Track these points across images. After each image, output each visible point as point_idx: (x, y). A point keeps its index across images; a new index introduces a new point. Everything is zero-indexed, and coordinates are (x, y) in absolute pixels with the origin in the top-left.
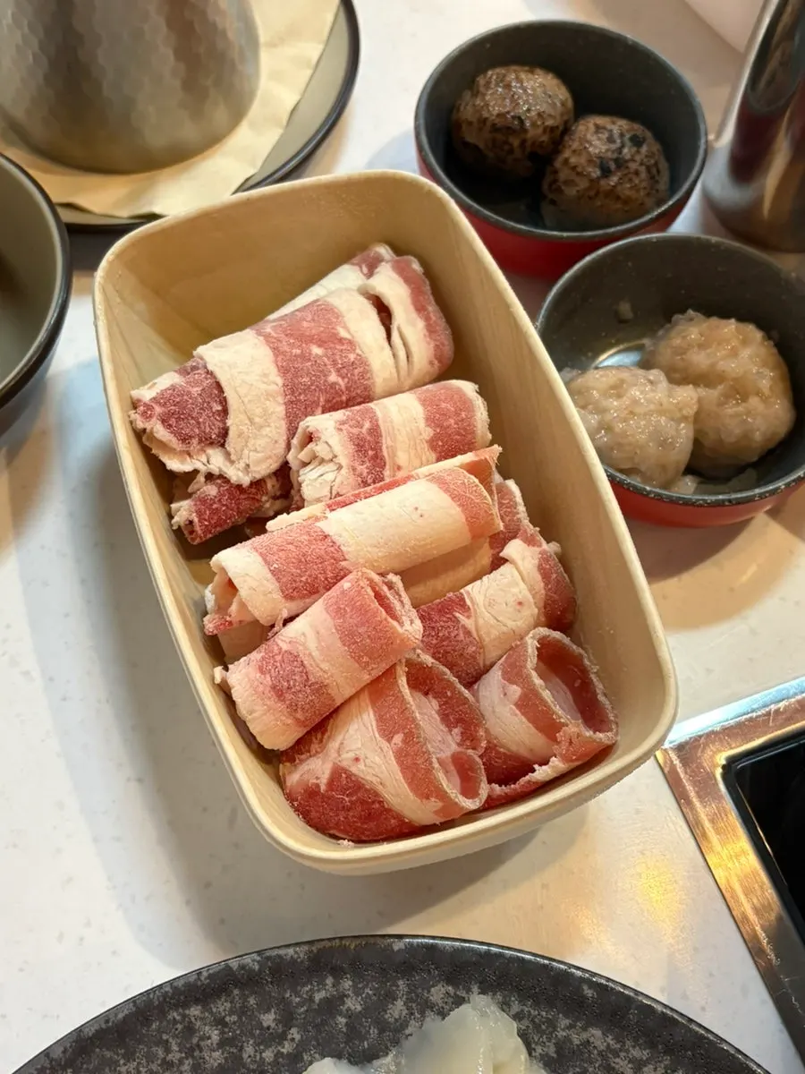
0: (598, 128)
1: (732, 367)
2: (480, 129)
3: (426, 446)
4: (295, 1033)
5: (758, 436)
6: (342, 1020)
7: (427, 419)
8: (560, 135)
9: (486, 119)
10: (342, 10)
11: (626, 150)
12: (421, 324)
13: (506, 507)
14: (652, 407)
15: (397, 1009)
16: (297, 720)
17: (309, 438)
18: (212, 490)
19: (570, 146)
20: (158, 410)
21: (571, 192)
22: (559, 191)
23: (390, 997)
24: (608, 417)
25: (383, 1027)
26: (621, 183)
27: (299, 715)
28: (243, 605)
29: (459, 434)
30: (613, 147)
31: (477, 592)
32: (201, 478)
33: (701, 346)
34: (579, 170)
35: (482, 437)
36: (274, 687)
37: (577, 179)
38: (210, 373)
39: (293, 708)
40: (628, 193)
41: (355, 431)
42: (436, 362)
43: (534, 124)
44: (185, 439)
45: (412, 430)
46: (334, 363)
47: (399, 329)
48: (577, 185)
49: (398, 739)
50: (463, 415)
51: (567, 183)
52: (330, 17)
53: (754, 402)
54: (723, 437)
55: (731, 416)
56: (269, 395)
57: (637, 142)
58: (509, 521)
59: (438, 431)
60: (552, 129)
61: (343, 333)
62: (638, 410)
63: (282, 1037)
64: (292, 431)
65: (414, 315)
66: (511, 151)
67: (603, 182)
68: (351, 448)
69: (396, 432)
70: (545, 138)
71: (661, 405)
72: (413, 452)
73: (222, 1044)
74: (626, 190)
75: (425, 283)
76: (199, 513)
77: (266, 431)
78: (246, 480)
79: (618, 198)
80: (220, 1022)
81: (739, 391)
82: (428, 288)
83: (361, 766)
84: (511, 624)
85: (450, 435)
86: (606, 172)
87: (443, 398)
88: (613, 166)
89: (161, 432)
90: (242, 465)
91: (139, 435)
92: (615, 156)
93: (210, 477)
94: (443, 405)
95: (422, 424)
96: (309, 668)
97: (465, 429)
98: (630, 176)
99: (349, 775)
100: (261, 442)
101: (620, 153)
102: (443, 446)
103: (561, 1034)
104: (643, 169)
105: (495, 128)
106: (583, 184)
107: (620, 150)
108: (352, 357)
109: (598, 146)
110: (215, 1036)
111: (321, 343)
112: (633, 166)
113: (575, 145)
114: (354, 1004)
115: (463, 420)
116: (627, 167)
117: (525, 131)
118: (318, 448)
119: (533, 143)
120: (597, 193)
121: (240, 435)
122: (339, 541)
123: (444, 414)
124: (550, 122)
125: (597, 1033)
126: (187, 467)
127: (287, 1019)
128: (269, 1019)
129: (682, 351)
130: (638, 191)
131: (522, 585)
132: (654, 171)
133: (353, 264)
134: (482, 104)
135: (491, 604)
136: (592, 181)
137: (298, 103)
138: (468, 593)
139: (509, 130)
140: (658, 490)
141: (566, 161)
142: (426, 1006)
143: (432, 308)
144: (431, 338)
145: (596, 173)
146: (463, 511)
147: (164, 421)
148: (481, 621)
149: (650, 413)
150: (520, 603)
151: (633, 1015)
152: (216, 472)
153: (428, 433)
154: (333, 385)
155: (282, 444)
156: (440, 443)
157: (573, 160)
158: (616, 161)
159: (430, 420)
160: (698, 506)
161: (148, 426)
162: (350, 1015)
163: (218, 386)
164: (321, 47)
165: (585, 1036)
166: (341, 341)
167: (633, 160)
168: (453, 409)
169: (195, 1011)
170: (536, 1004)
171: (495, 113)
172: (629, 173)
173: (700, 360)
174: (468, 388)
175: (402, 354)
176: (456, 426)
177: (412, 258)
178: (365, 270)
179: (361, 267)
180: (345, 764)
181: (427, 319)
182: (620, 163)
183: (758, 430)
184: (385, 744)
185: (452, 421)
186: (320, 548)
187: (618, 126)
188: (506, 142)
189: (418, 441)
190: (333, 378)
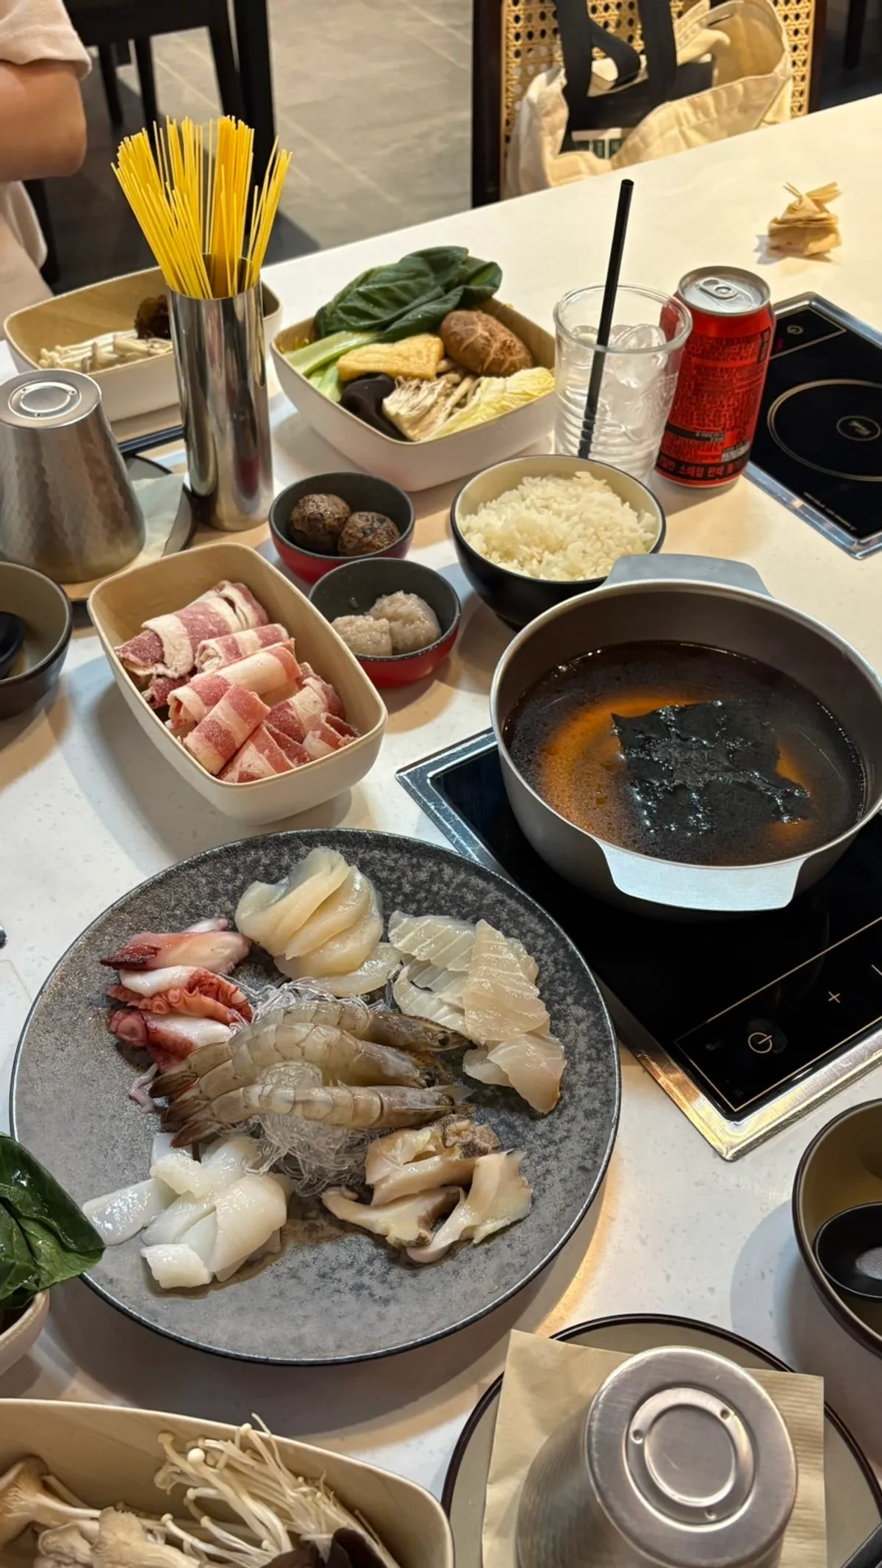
0: (360, 516)
2: (303, 522)
3: (259, 644)
4: (240, 876)
6: (261, 868)
8: (343, 522)
9: (305, 516)
11: (376, 525)
12: (249, 606)
13: (302, 669)
15: (286, 860)
16: (219, 751)
17: (204, 648)
18: (161, 681)
19: (348, 526)
20: (129, 648)
22: (345, 547)
23: (281, 855)
25: (280, 868)
26: (375, 539)
27: (220, 748)
28: (186, 710)
29: (274, 638)
30: (369, 524)
31: (295, 700)
32: (154, 677)
34: (354, 535)
36: (206, 736)
37: (353, 540)
38: (151, 630)
39: (216, 745)
40: (378, 544)
41: (226, 643)
42: (260, 619)
43: (329, 517)
44: (145, 659)
46: (210, 621)
47: (239, 608)
48: (353, 542)
49: (267, 752)
50: (275, 633)
51: (349, 542)
56: (182, 636)
57: (382, 521)
58: (304, 673)
60: (339, 519)
61: (212, 611)
62: (363, 630)
63: (234, 879)
64: (195, 650)
65: (246, 603)
66: (319, 531)
67: (365, 539)
68: (224, 649)
69: (244, 642)
70: (336, 523)
72: (253, 646)
73: (208, 883)
74: (377, 542)
76: (157, 691)
77: (183, 652)
78: (176, 675)
79: (374, 546)
80: (205, 875)
83: (252, 768)
84: (313, 712)
85: (270, 639)
86: (366, 535)
87: (265, 630)
88: (368, 531)
89: (132, 658)
90: (173, 668)
91: (123, 661)
92: (370, 527)
93: (159, 676)
94: (266, 632)
95: (256, 638)
96: (221, 724)
99: (247, 774)
100: (181, 657)
101: (373, 527)
102: (267, 642)
103: (360, 856)
104: (384, 533)
105: (309, 519)
106: (356, 541)
107: (372, 525)
108: (218, 619)
109: (361, 524)
110: (204, 881)
111: (203, 614)
112: (379, 531)
113: (350, 525)
114: (265, 861)
115: (275, 635)
116: (376, 532)
117: (325, 520)
118: (210, 652)
119: (330, 526)
120: (363, 544)
121: (171, 654)
122: (225, 678)
124: (337, 516)
125: (377, 852)
126: (147, 672)
127: (236, 870)
128: (227, 871)
130: (383, 542)
131: (315, 694)
132: (391, 533)
133: (217, 589)
134: (302, 508)
135: (302, 704)
136: (360, 539)
138: (290, 701)
139: (316, 519)
141: (347, 532)
142: (298, 857)
144: (256, 611)
145: (361, 535)
147: (133, 652)
148: (298, 712)
150: (316, 704)
151: (390, 842)
152: (161, 673)
153: (259, 640)
154: (211, 630)
155: (191, 656)
157: (350, 531)
158: (370, 529)
159: (259, 636)
161: (126, 656)
162: (264, 866)
163: (157, 635)
165: (371, 854)
166: (212, 613)
167: (379, 528)
168: (271, 633)
169: (192, 872)
170: (347, 846)
171: (309, 513)
172: (378, 535)
174: (277, 626)
175: (242, 617)
180: (245, 770)
182: (373, 530)
184: (261, 755)
185: (270, 636)
186: (218, 681)
187: (370, 515)
188: (317, 527)
189: (254, 642)
190: (211, 627)
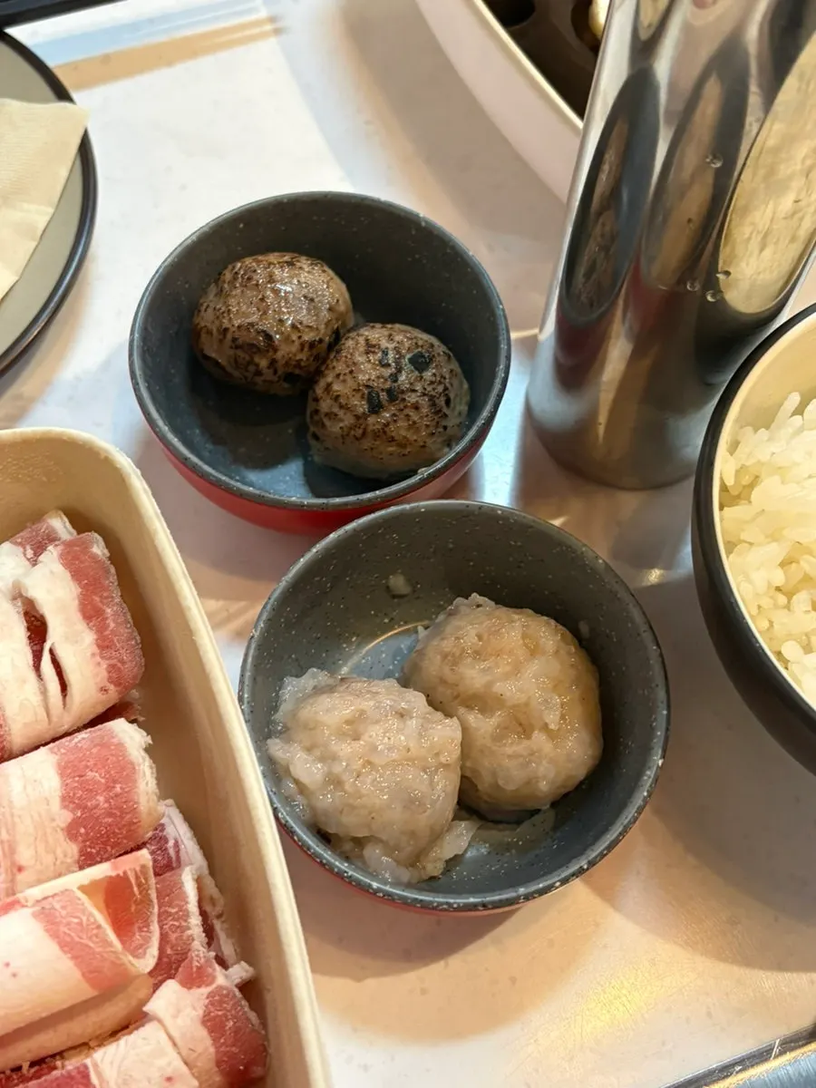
1: (510, 690)
2: (221, 341)
3: (61, 836)
5: (544, 786)
7: (63, 798)
8: (327, 348)
9: (226, 330)
10: (78, 163)
11: (403, 377)
12: (89, 637)
13: (174, 919)
14: (394, 755)
19: (334, 368)
21: (334, 428)
22: (322, 424)
24: (337, 769)
26: (395, 421)
29: (110, 815)
30: (387, 372)
31: (109, 1064)
33: (478, 655)
34: (342, 401)
35: (150, 814)
37: (341, 413)
40: (403, 433)
42: (112, 687)
43: (287, 339)
45: (40, 816)
47: (51, 651)
48: (342, 420)
50: (118, 789)
51: (329, 415)
52: (64, 173)
53: (539, 738)
54: (501, 783)
55: (509, 757)
57: (420, 363)
58: (176, 939)
59: (79, 814)
60: (312, 345)
62: (376, 760)
65: (80, 624)
66: (259, 373)
67: (371, 420)
69: (16, 819)
70: (303, 356)
71: (409, 750)
72: (41, 849)
74: (400, 429)
75: (108, 572)
79: (392, 439)
81: (522, 724)
82: (113, 578)
85: (97, 818)
86: (376, 408)
87: (91, 763)
88: (384, 396)
92: (387, 386)
94: (90, 774)
95: (56, 804)
97: (121, 809)
98: (407, 411)
101: (396, 381)
102: (87, 834)
104: (424, 402)
105: (236, 344)
106: (348, 420)
107: (394, 378)
109: (368, 371)
112: (412, 398)
113: (340, 367)
115: (117, 796)
116: (404, 400)
117: (274, 349)
119: (287, 364)
120: (364, 434)
123: (91, 791)
129: (454, 660)
130: (418, 430)
131: (173, 1054)
132: (442, 401)
133: (16, 544)
134: (223, 309)
135: (126, 1082)
136: (357, 417)
137: (12, 287)
138: (96, 1065)
139: (252, 348)
140: (388, 888)
143: (114, 611)
144: (102, 658)
145: (361, 406)
146: (77, 965)
149: (394, 764)
150: (169, 1079)
153: (65, 817)
156: (82, 830)
158: (389, 391)
159: (68, 800)
160: (441, 910)
164: (51, 211)
167: (412, 389)
168: (103, 781)
171: (236, 323)
172: (406, 407)
173: (474, 676)
176: (106, 805)
177: (96, 535)
178: (30, 553)
179: (24, 548)
181: (100, 630)
182: (393, 395)
183: (544, 777)
185: (101, 799)
187: (396, 343)
188: (251, 362)
189: (49, 831)
